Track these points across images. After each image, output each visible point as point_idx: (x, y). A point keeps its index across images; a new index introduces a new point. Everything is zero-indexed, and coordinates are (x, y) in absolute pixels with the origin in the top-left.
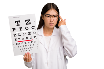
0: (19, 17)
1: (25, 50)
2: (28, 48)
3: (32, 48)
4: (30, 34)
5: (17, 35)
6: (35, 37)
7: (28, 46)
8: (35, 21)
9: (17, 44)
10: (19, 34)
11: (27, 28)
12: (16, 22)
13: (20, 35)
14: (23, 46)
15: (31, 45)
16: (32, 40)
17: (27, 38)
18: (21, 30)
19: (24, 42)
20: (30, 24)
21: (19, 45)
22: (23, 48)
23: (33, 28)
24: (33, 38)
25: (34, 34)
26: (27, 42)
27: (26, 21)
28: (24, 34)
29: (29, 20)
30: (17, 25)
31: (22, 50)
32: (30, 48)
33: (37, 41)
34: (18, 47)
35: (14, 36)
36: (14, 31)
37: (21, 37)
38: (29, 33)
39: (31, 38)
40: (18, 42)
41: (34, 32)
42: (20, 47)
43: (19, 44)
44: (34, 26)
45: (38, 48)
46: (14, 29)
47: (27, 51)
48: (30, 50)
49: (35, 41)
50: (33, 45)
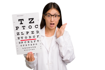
0: (22, 16)
1: (28, 49)
2: (31, 48)
3: (35, 47)
4: (34, 33)
5: (20, 34)
6: (38, 36)
7: (31, 45)
8: (38, 20)
9: (20, 43)
10: (22, 33)
11: (30, 27)
12: (19, 21)
13: (24, 34)
14: (26, 45)
15: (34, 44)
16: (36, 39)
17: (30, 37)
18: (24, 29)
19: (27, 41)
20: (33, 22)
21: (22, 44)
22: (26, 47)
23: (37, 26)
24: (36, 37)
25: (37, 33)
26: (30, 41)
27: (29, 19)
28: (27, 33)
29: (33, 19)
30: (20, 24)
31: (25, 49)
32: (33, 47)
33: (40, 41)
34: (21, 46)
35: (17, 35)
36: (17, 29)
37: (24, 36)
38: (32, 32)
39: (34, 37)
40: (21, 41)
41: (37, 31)
42: (23, 46)
43: (22, 42)
44: (38, 25)
45: (41, 47)
46: (17, 28)
47: (29, 50)
48: (32, 50)
49: (38, 41)
50: (36, 44)
